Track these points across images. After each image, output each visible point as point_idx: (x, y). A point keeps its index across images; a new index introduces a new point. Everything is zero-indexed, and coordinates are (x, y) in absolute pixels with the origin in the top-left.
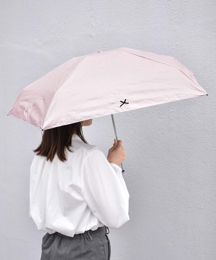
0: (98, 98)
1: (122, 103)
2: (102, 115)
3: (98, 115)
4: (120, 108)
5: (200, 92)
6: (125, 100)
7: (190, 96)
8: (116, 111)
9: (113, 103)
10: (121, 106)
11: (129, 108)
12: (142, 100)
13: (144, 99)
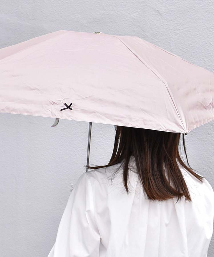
0: (38, 90)
1: (66, 107)
2: (31, 113)
3: (27, 112)
4: (59, 112)
5: (177, 127)
6: (71, 104)
7: (161, 128)
8: (52, 114)
9: (54, 103)
10: (61, 110)
11: (71, 116)
12: (93, 112)
13: (97, 112)
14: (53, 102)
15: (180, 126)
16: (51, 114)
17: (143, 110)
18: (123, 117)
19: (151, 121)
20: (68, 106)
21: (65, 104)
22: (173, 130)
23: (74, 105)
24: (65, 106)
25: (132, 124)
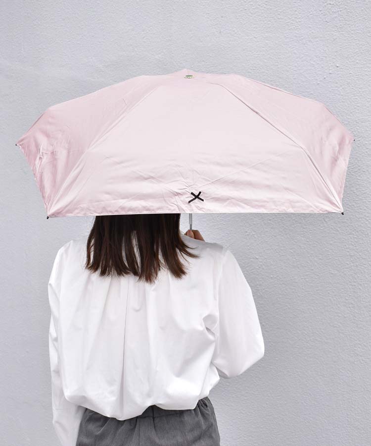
1: (194, 197)
4: (187, 205)
5: (331, 206)
6: (200, 193)
8: (179, 209)
9: (178, 194)
10: (189, 202)
11: (202, 208)
12: (228, 199)
13: (233, 198)
14: (176, 192)
15: (335, 204)
16: (177, 208)
17: (286, 189)
18: (265, 201)
19: (298, 202)
20: (197, 195)
21: (192, 193)
22: (326, 211)
23: (204, 193)
24: (192, 195)
25: (277, 209)
